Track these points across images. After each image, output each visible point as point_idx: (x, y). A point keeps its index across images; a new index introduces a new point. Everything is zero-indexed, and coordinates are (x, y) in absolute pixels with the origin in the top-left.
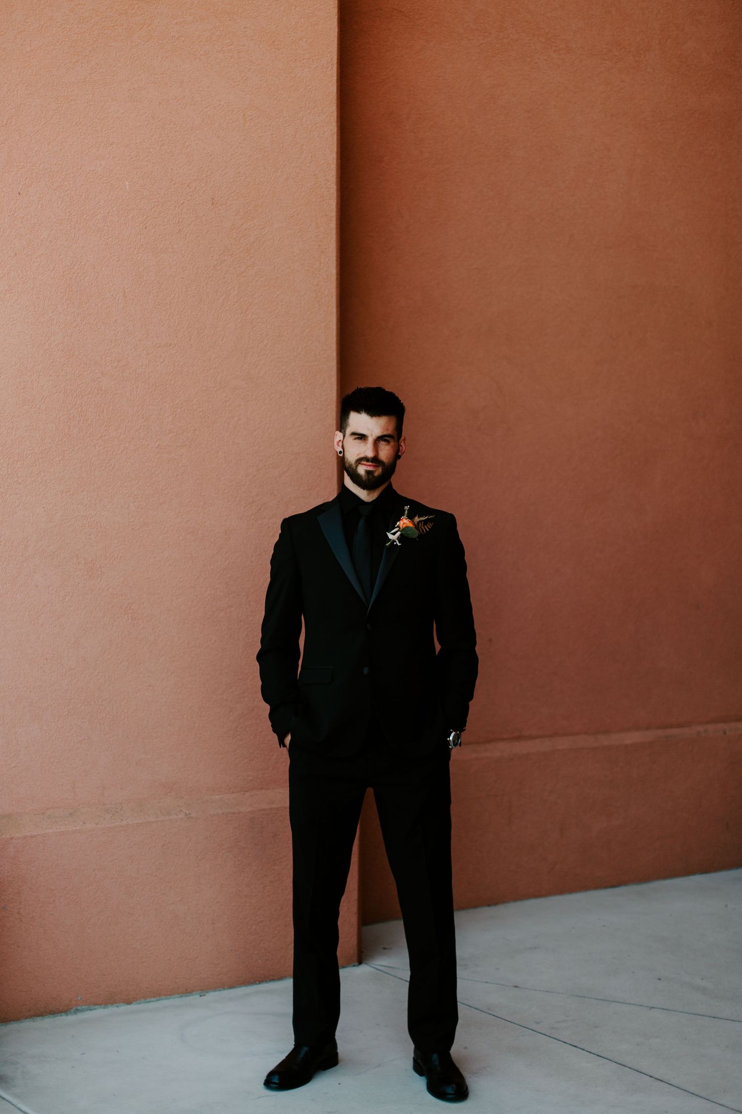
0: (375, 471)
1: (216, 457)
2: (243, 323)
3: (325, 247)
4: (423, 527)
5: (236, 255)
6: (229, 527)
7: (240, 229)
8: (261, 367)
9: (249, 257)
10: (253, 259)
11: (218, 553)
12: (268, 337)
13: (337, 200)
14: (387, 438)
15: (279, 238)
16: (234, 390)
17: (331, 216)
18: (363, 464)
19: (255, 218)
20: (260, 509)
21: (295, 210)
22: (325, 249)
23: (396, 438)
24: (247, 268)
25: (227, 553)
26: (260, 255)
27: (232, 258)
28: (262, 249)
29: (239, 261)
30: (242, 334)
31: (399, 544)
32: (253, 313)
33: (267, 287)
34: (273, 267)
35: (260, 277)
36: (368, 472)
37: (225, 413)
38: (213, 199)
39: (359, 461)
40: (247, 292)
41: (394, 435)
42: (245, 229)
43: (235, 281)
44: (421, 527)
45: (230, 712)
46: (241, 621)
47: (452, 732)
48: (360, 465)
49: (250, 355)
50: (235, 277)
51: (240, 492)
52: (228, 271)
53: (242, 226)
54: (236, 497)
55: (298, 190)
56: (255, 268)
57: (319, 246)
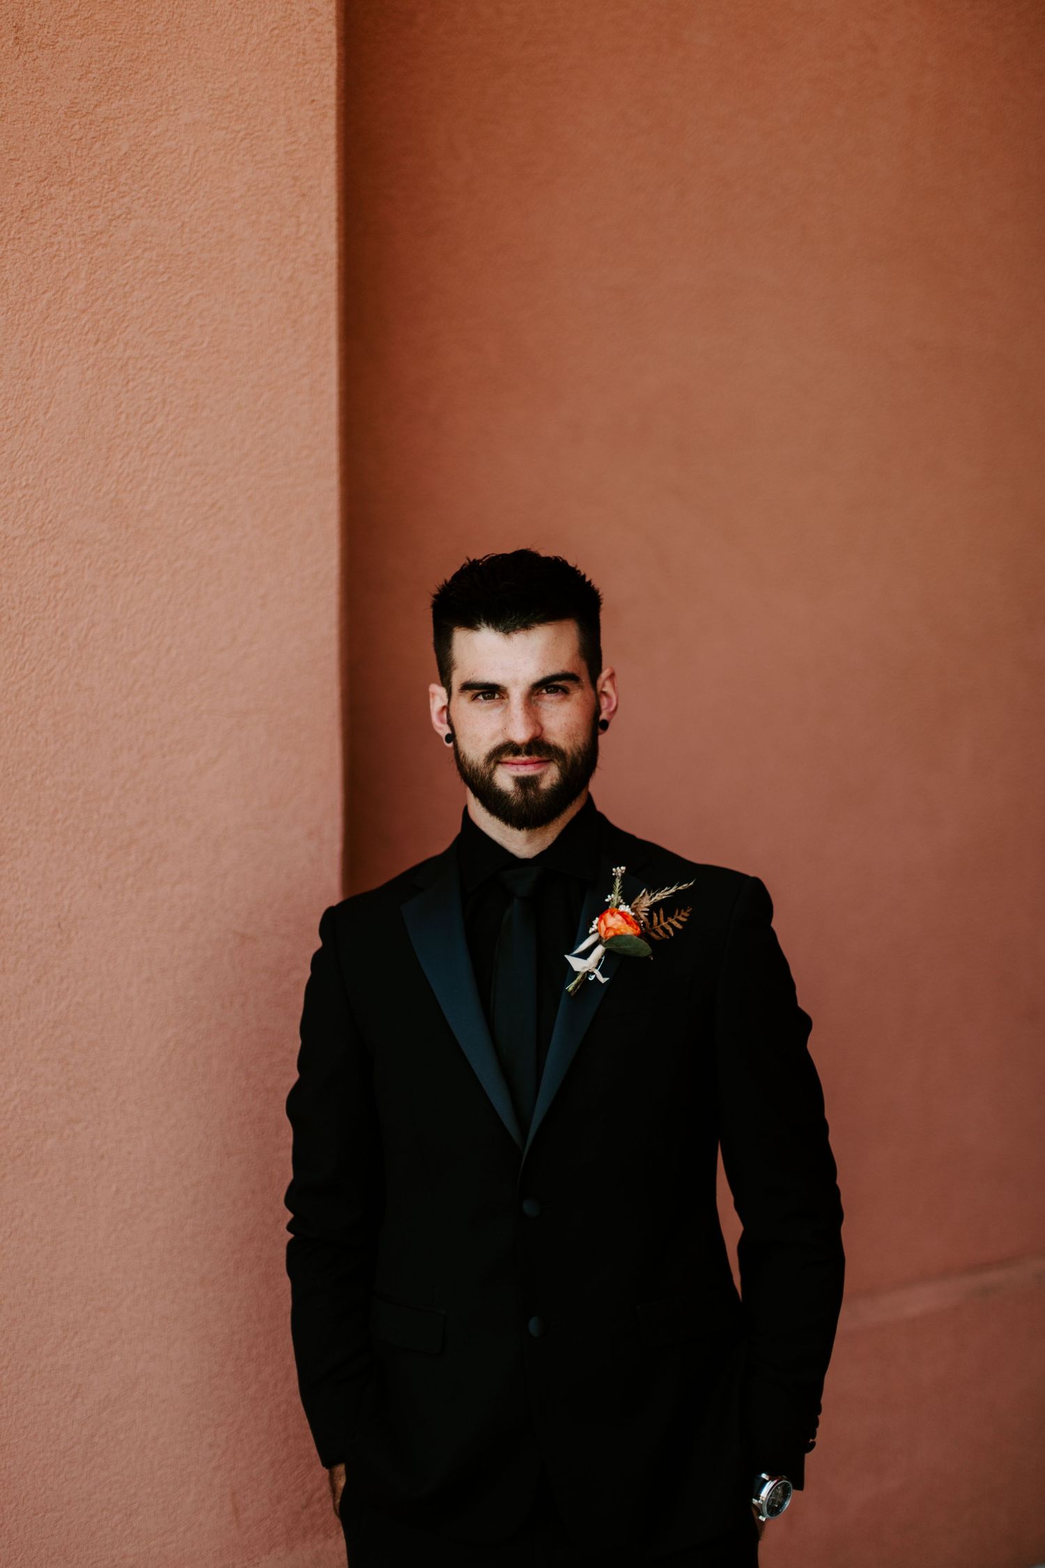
0: (542, 775)
1: (32, 725)
2: (100, 369)
3: (310, 183)
4: (664, 924)
5: (81, 185)
6: (69, 911)
7: (92, 117)
8: (150, 486)
9: (115, 193)
10: (126, 200)
11: (38, 981)
12: (167, 409)
13: (339, 65)
14: (560, 683)
15: (193, 148)
16: (79, 546)
17: (325, 106)
18: (506, 763)
19: (131, 90)
20: (149, 860)
21: (235, 79)
22: (311, 187)
23: (585, 678)
24: (111, 221)
25: (62, 979)
26: (144, 190)
27: (72, 193)
28: (150, 175)
29: (89, 202)
30: (100, 397)
31: (603, 980)
32: (126, 344)
33: (165, 278)
34: (179, 224)
35: (145, 250)
36: (523, 783)
37: (56, 606)
38: (17, 28)
39: (498, 755)
40: (110, 286)
41: (575, 672)
42: (106, 119)
43: (80, 256)
44: (659, 923)
45: (75, 1397)
46: (102, 1157)
47: (765, 1482)
48: (500, 767)
49: (120, 456)
50: (79, 246)
51: (96, 817)
52: (61, 226)
53: (98, 110)
54: (85, 832)
55: (241, 29)
56: (133, 223)
57: (296, 178)
